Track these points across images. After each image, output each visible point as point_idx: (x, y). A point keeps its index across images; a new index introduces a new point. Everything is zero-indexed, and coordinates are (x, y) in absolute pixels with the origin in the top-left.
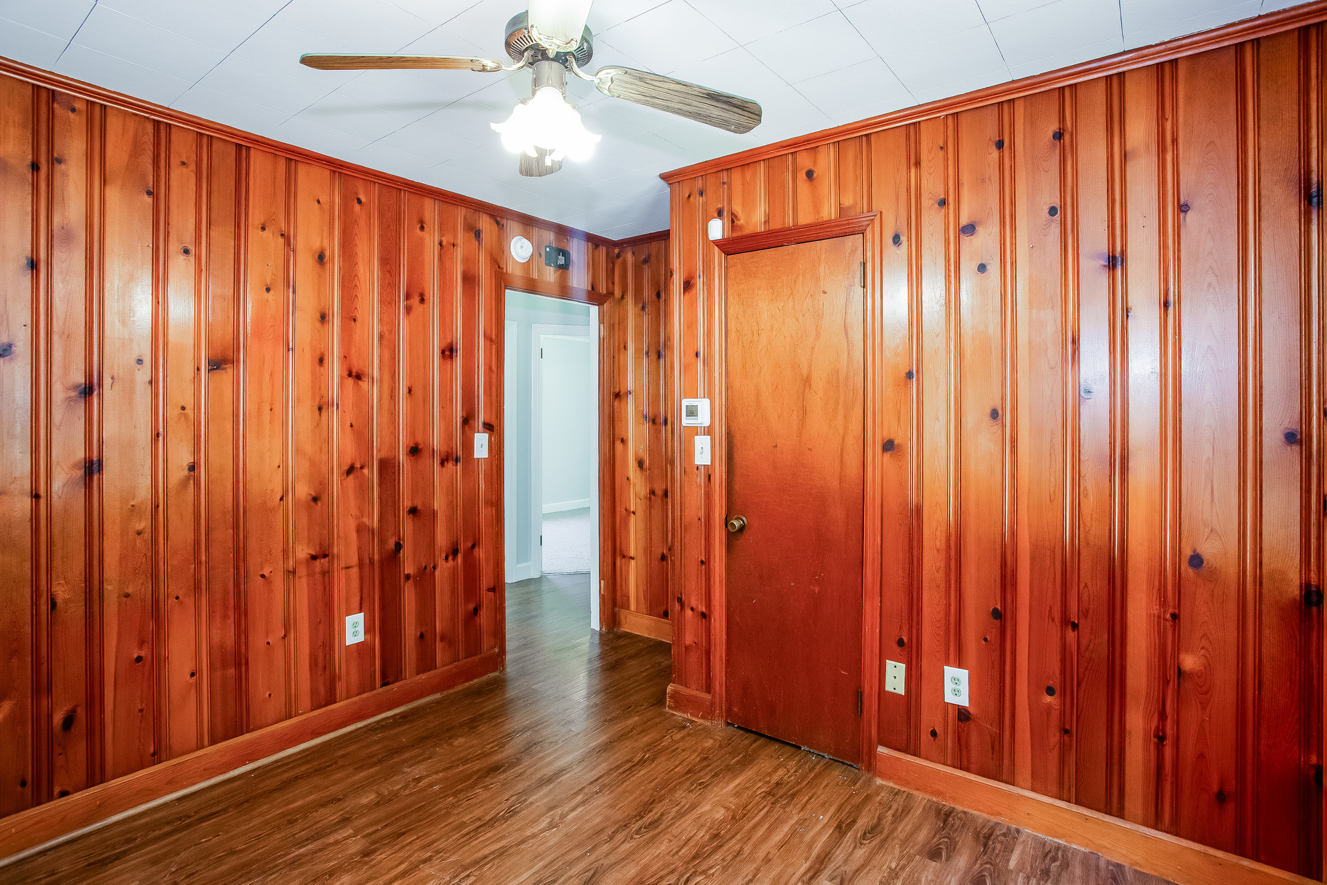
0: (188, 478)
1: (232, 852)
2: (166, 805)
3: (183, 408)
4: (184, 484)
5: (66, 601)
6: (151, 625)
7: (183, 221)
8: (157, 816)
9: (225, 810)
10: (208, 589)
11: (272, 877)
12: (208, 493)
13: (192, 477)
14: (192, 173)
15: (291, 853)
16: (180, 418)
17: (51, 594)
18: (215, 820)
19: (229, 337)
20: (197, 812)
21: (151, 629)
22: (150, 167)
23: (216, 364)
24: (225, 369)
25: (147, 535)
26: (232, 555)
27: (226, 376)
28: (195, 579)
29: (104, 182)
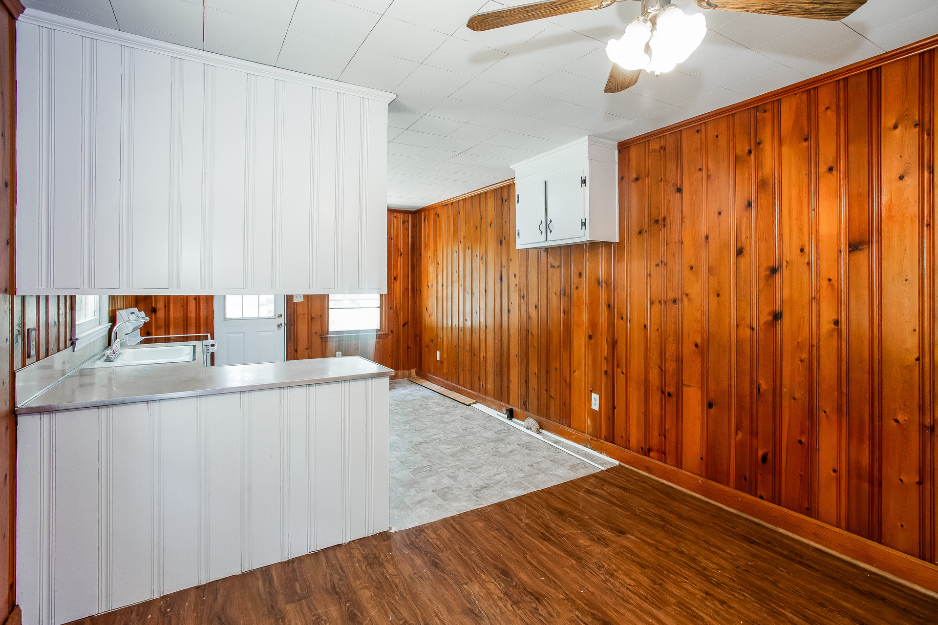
0: (834, 330)
1: (774, 583)
2: (808, 546)
3: (830, 280)
4: (830, 334)
5: (765, 390)
6: (808, 423)
7: (827, 148)
8: (796, 546)
9: (816, 570)
10: (848, 413)
11: (756, 605)
12: (848, 343)
13: (836, 330)
14: (833, 112)
15: (785, 610)
16: (828, 287)
17: (758, 384)
18: (803, 568)
19: (865, 225)
20: (808, 560)
21: (808, 427)
22: (806, 122)
23: (854, 247)
24: (862, 249)
25: (806, 363)
26: (867, 395)
27: (862, 257)
28: (838, 403)
29: (780, 144)
